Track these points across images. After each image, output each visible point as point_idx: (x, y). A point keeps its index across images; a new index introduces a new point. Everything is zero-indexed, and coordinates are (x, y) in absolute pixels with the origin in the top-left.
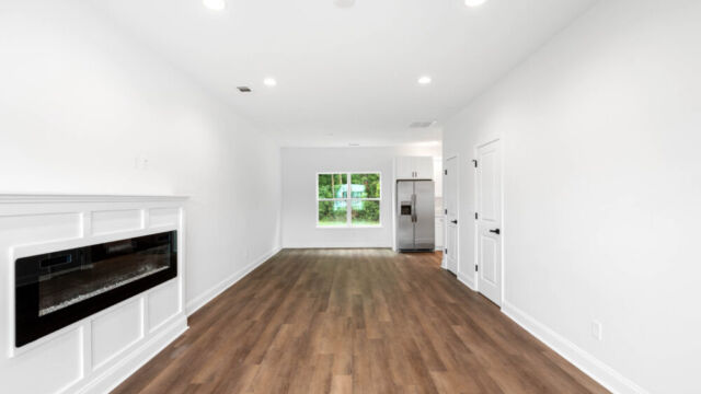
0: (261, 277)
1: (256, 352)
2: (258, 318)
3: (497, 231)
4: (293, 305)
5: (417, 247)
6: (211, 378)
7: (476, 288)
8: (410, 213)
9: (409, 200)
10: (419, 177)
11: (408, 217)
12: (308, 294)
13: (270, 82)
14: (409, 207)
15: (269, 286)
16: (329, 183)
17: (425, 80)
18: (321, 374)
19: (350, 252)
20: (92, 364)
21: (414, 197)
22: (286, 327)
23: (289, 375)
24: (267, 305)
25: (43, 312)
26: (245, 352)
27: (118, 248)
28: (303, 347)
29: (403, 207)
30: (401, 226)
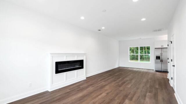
0: (107, 72)
1: (93, 85)
2: (99, 80)
3: (174, 66)
4: (109, 79)
5: (162, 70)
6: (82, 87)
7: (172, 85)
8: (160, 59)
9: (160, 55)
10: (163, 47)
11: (159, 61)
12: (115, 77)
13: (103, 28)
14: (159, 57)
15: (108, 74)
16: (142, 49)
17: (144, 19)
18: (101, 92)
19: (138, 69)
20: (66, 80)
21: (161, 54)
22: (103, 82)
23: (95, 91)
24: (103, 78)
25: (59, 70)
26: (91, 85)
27: (71, 62)
28: (103, 87)
29: (157, 57)
30: (156, 63)
